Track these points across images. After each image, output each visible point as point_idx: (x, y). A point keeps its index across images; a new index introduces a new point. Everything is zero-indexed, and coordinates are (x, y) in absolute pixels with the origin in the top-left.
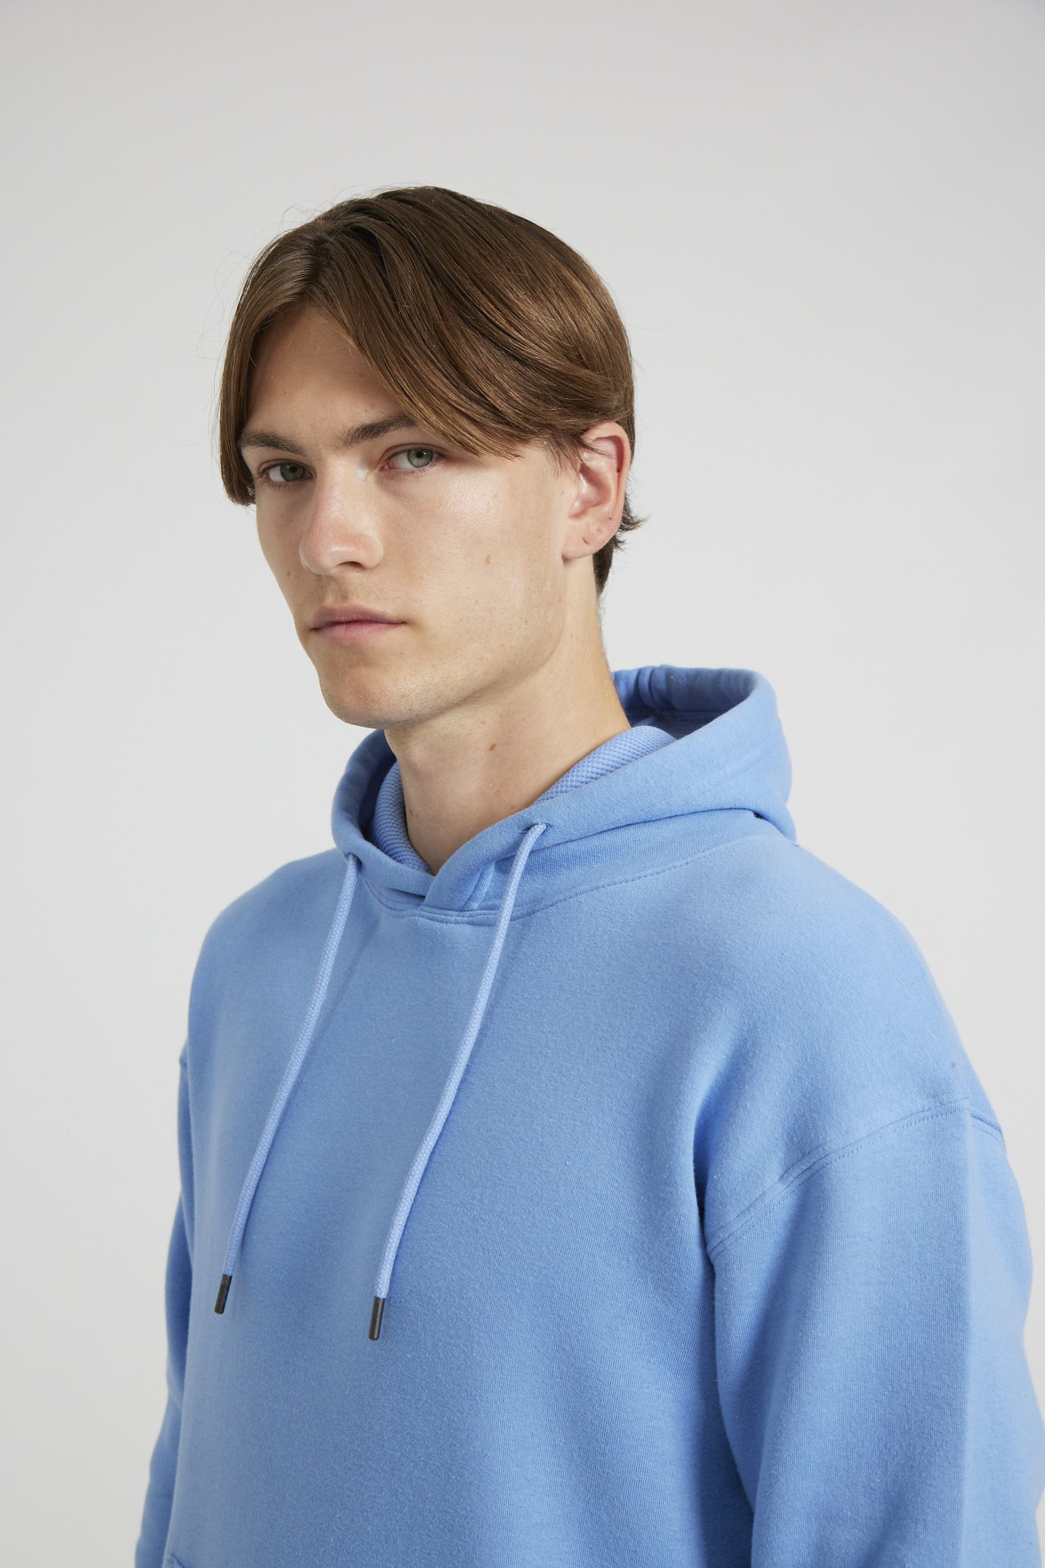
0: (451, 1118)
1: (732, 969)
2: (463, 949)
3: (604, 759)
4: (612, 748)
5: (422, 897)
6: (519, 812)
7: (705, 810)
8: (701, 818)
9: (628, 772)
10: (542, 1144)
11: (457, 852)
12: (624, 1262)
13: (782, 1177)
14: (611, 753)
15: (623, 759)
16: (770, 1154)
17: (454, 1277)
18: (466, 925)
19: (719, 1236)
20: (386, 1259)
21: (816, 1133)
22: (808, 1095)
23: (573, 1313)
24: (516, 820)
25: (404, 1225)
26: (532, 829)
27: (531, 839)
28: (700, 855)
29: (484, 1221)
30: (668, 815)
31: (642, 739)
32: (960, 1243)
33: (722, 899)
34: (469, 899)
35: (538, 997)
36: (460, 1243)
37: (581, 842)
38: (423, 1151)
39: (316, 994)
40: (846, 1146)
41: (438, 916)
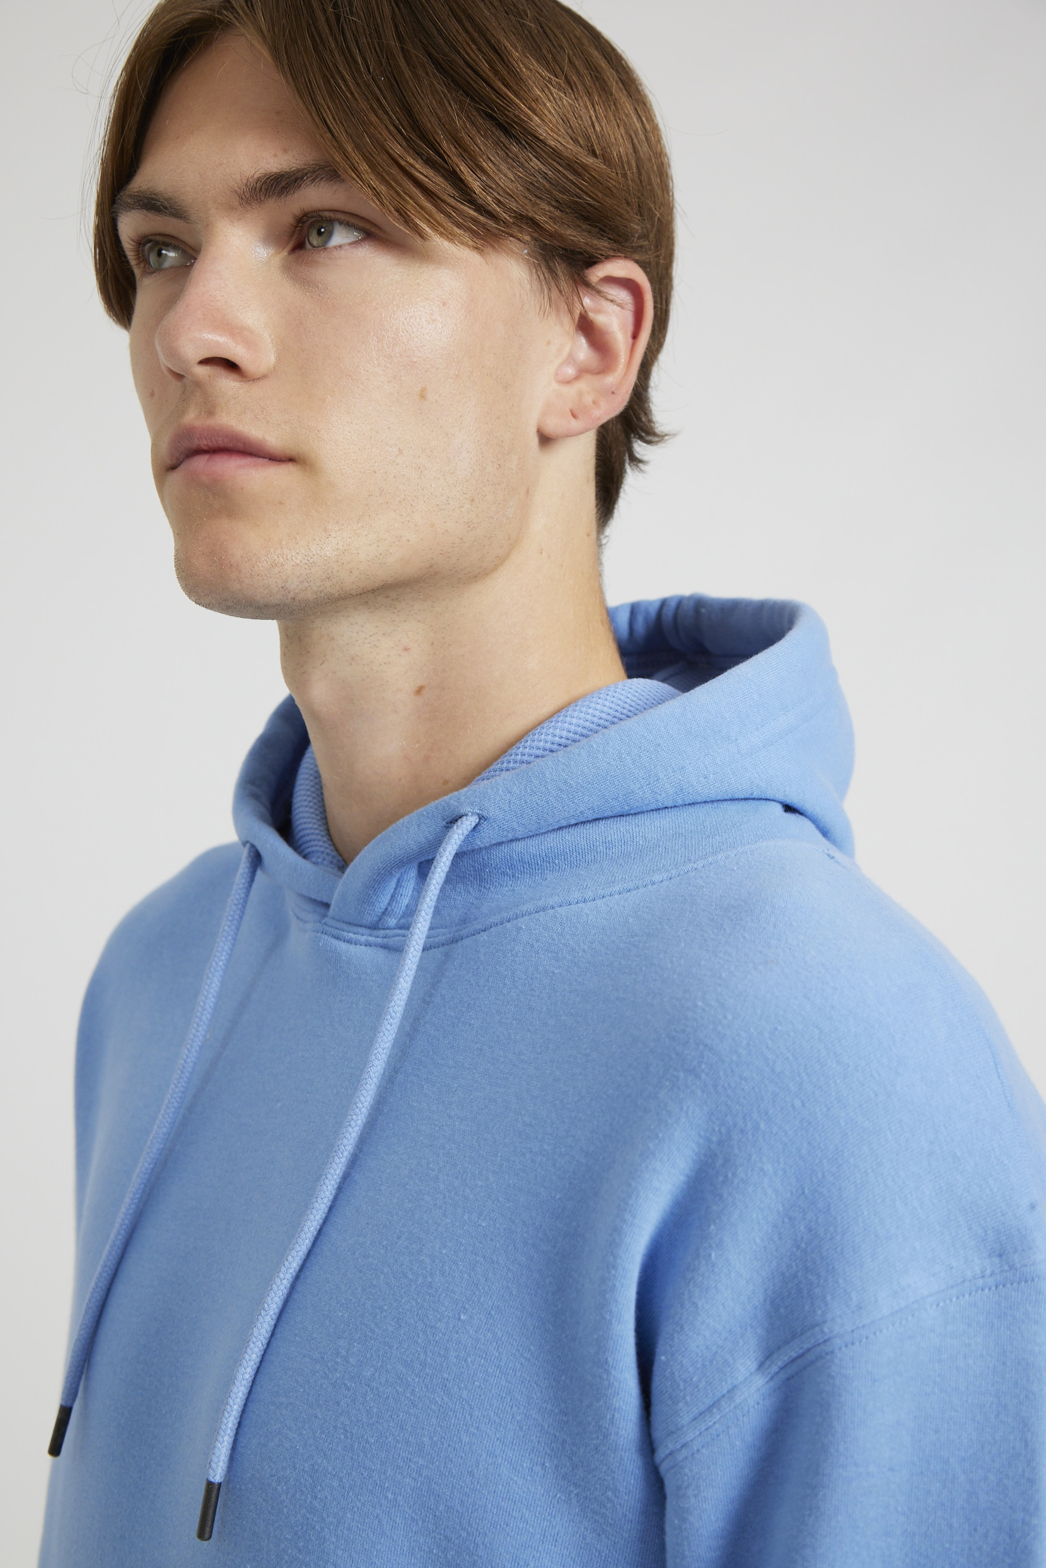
0: (325, 1229)
1: (701, 1047)
2: (371, 983)
3: (571, 724)
4: (584, 709)
5: (327, 906)
6: (445, 797)
7: (708, 800)
8: (701, 812)
9: (594, 746)
10: (430, 1286)
11: (366, 848)
12: (538, 1469)
13: (761, 1366)
14: (582, 715)
15: (599, 725)
16: (746, 1329)
17: (306, 1465)
18: (380, 949)
19: (667, 1446)
20: (223, 1427)
21: (812, 1304)
22: (803, 1245)
23: (464, 1534)
24: (440, 808)
25: (251, 1379)
26: (459, 821)
27: (456, 836)
28: (690, 866)
29: (348, 1389)
30: (654, 807)
31: (630, 696)
32: (1032, 1482)
33: (706, 935)
34: (384, 913)
35: (451, 1062)
36: (316, 1417)
37: (530, 842)
38: (282, 1276)
39: (194, 1031)
40: (858, 1328)
41: (346, 933)
